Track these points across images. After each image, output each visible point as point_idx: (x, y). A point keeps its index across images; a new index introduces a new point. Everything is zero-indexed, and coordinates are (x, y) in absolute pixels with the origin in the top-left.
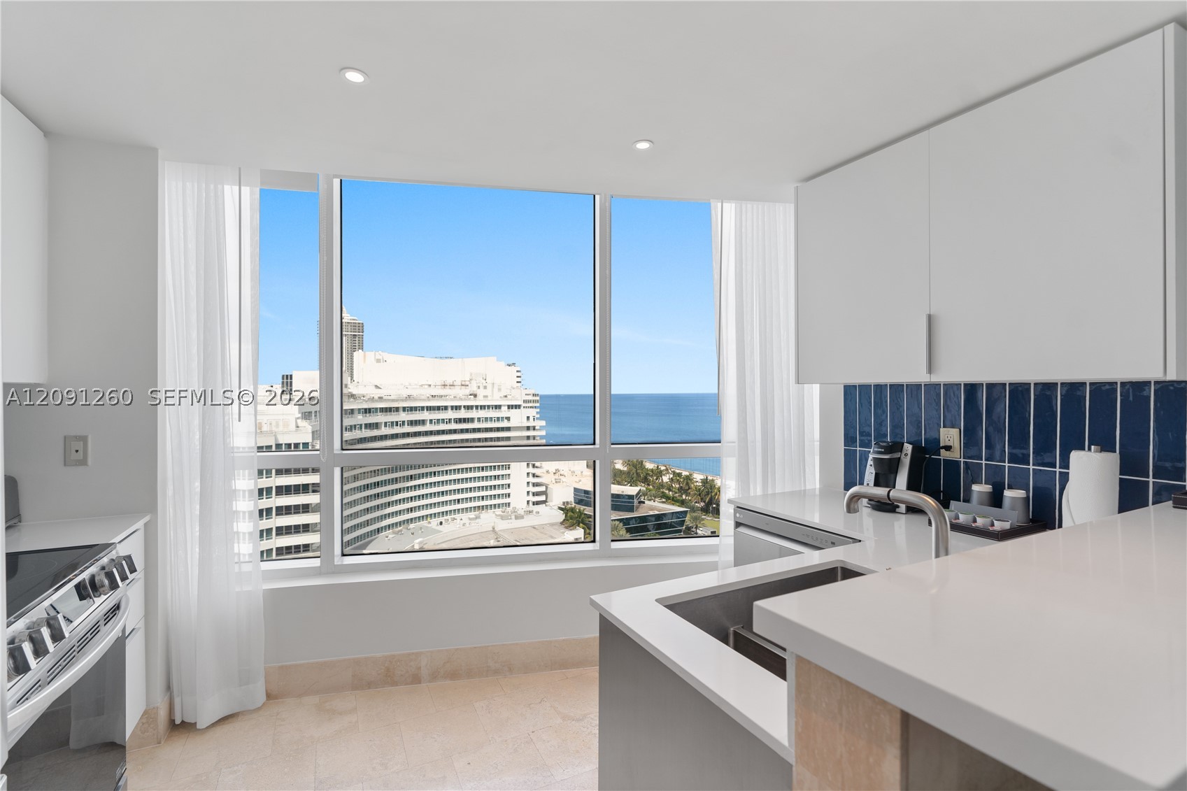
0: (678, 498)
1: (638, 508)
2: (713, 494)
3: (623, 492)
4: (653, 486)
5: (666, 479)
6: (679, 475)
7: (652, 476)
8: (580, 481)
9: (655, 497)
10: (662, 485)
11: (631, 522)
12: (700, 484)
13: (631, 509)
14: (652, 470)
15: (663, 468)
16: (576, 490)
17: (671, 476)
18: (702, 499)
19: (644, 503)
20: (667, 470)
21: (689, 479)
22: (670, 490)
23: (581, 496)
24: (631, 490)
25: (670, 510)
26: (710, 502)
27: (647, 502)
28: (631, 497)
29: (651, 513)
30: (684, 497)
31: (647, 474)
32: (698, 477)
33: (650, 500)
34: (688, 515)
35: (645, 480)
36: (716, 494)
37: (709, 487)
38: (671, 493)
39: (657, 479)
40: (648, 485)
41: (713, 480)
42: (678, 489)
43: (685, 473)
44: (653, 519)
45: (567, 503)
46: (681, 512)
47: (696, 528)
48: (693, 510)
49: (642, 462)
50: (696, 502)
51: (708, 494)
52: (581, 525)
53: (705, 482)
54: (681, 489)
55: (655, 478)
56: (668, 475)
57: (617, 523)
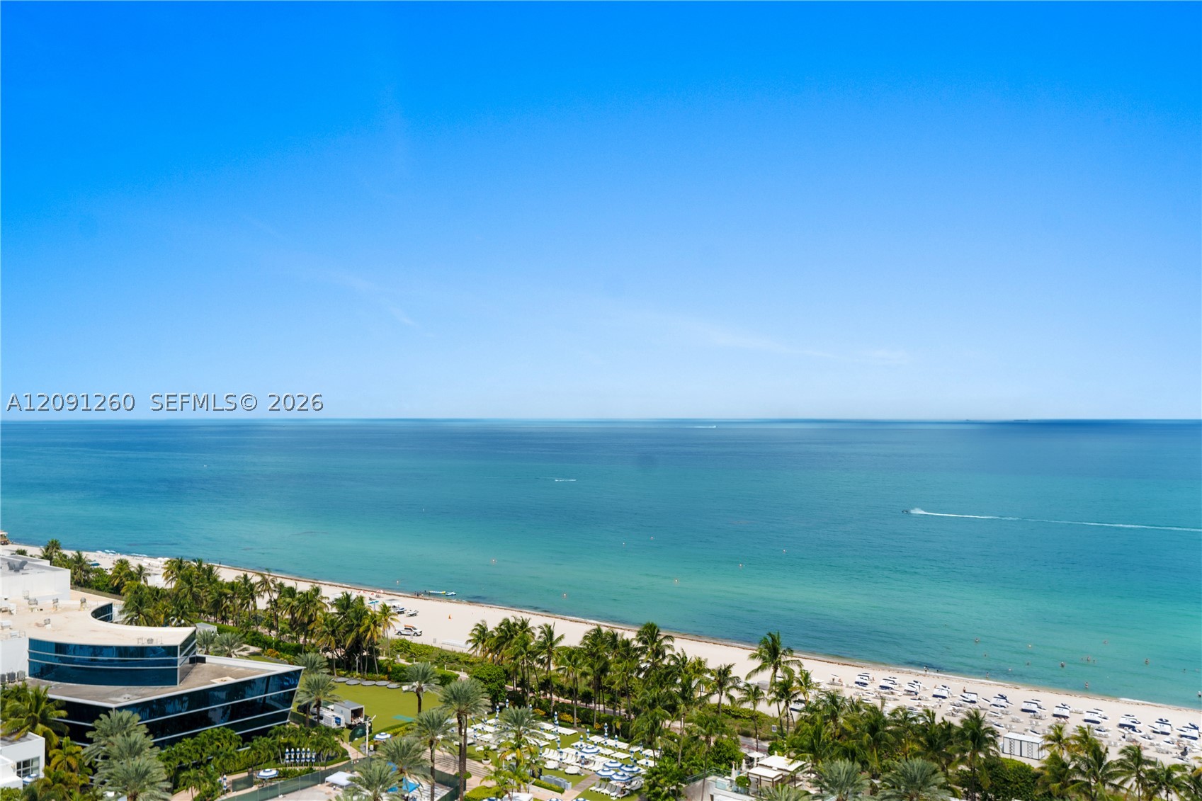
0: (289, 643)
1: (186, 673)
2: (361, 630)
3: (151, 640)
4: (236, 622)
5: (262, 603)
6: (291, 592)
7: (232, 599)
8: (48, 622)
9: (231, 646)
10: (256, 619)
11: (169, 708)
12: (335, 610)
13: (169, 678)
14: (232, 586)
15: (255, 579)
16: (34, 644)
17: (275, 596)
18: (338, 642)
19: (203, 660)
20: (264, 582)
21: (311, 599)
22: (271, 627)
23: (47, 658)
24: (172, 635)
25: (263, 671)
26: (357, 646)
27: (209, 659)
28: (171, 650)
29: (218, 682)
30: (302, 639)
31: (221, 594)
32: (331, 593)
33: (219, 653)
34: (302, 681)
35: (217, 608)
36: (368, 629)
37: (352, 615)
38: (274, 632)
39: (242, 605)
40: (224, 619)
41: (361, 599)
42: (291, 625)
43: (303, 587)
44: (223, 695)
45: (12, 677)
46: (287, 674)
47: (318, 705)
48: (312, 667)
49: (211, 569)
50: (326, 650)
51: (351, 631)
52: (40, 726)
53: (345, 604)
54: (294, 624)
55: (239, 601)
56: (267, 596)
57: (126, 714)
